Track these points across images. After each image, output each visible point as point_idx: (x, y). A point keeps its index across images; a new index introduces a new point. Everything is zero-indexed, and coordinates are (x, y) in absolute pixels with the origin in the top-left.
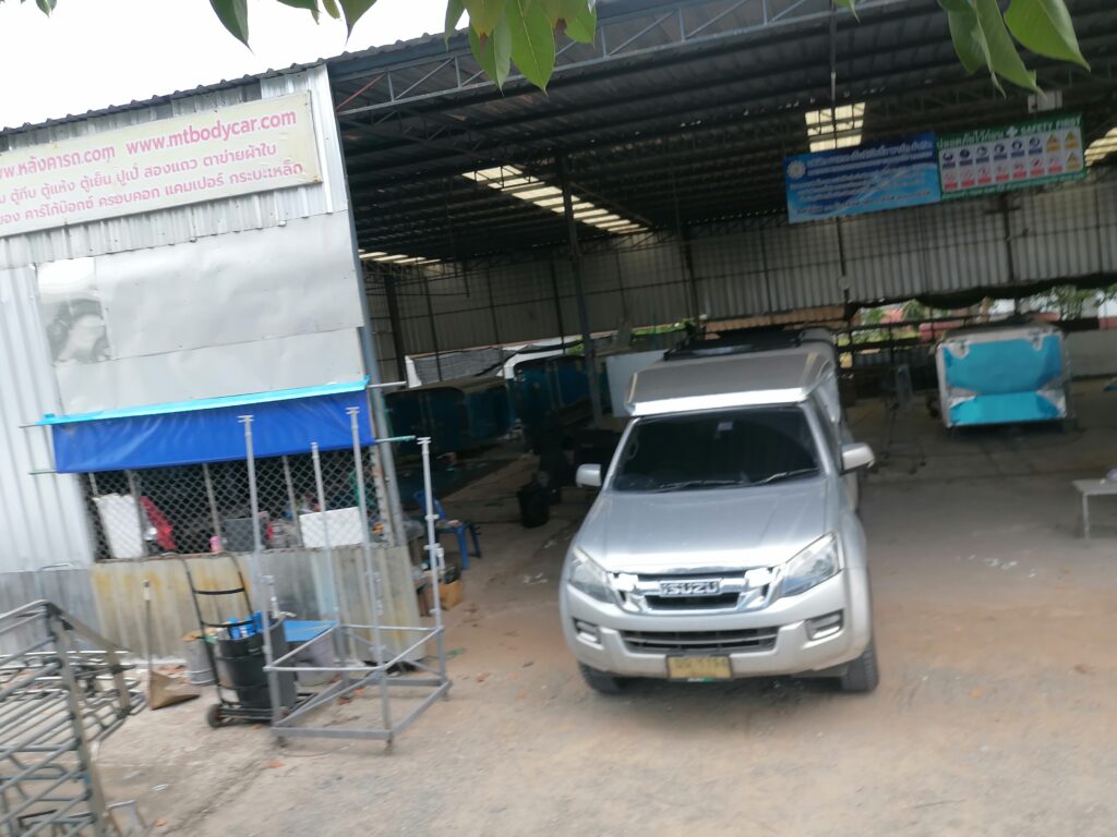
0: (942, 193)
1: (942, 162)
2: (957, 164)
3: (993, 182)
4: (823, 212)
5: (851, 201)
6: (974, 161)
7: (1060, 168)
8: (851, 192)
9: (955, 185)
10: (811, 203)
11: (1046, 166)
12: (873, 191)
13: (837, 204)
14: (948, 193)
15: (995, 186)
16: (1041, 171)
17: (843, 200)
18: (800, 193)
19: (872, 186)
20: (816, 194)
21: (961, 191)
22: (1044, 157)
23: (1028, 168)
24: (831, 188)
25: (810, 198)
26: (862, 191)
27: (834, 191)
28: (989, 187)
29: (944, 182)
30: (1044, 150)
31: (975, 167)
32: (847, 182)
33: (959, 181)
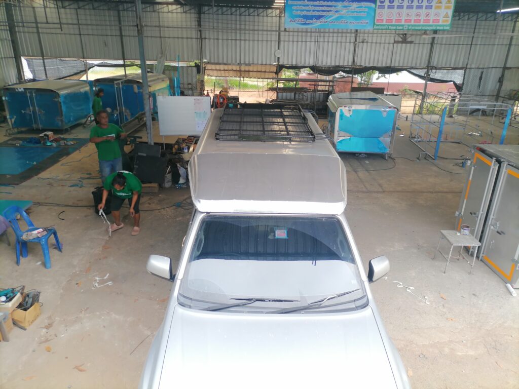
0: (374, 24)
1: (378, 3)
2: (386, 7)
3: (403, 23)
4: (306, 24)
5: (322, 20)
6: (396, 7)
7: (438, 21)
8: (324, 14)
9: (382, 21)
10: (300, 16)
11: (432, 18)
12: (337, 15)
13: (314, 20)
14: (378, 25)
15: (403, 25)
16: (428, 21)
17: (319, 17)
18: (294, 8)
19: (336, 11)
20: (303, 10)
21: (384, 25)
22: (432, 12)
23: (422, 18)
24: (313, 8)
25: (299, 13)
26: (331, 13)
27: (314, 11)
28: (400, 26)
29: (377, 18)
30: (433, 7)
31: (395, 10)
32: (323, 6)
33: (385, 18)
